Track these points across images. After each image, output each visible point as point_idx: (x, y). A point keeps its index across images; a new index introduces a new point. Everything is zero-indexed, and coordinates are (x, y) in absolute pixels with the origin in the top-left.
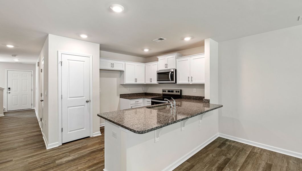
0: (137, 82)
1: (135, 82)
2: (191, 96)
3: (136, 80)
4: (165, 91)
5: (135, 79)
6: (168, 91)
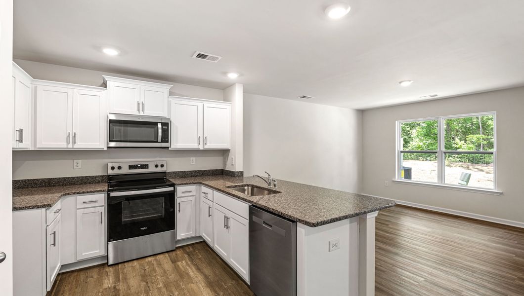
4: (120, 168)
6: (130, 166)
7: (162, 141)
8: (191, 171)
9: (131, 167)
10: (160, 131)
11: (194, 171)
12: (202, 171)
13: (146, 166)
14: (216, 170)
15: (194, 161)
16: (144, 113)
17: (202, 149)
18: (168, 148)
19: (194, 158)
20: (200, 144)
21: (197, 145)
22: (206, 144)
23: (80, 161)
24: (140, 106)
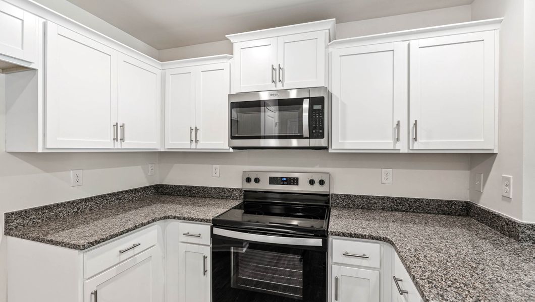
0: (123, 140)
1: (115, 139)
2: (374, 198)
3: (119, 131)
4: (257, 180)
5: (116, 125)
6: (270, 178)
7: (311, 136)
8: (383, 198)
9: (273, 181)
10: (306, 115)
11: (388, 198)
12: (407, 200)
13: (294, 181)
14: (449, 202)
15: (390, 176)
16: (283, 86)
17: (404, 150)
18: (326, 148)
19: (390, 170)
20: (398, 140)
21: (391, 141)
22: (415, 139)
23: (218, 166)
24: (277, 73)
